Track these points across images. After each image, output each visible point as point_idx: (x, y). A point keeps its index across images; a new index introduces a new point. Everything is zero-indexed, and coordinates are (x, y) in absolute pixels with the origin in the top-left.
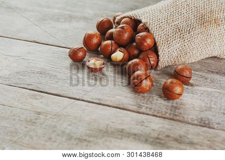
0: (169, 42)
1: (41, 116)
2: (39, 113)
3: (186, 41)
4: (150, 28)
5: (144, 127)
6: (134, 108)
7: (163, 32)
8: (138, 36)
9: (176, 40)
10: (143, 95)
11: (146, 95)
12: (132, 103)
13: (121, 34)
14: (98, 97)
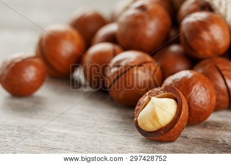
13: (139, 21)
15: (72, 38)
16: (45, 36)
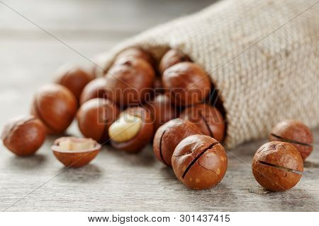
0: (244, 80)
3: (283, 74)
4: (194, 55)
7: (225, 60)
8: (170, 72)
9: (260, 75)
10: (208, 193)
11: (213, 192)
15: (65, 98)
16: (39, 98)
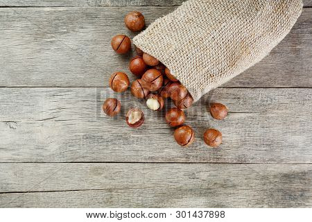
1: (113, 193)
2: (110, 190)
5: (195, 180)
6: (184, 160)
12: (180, 154)
14: (151, 156)
